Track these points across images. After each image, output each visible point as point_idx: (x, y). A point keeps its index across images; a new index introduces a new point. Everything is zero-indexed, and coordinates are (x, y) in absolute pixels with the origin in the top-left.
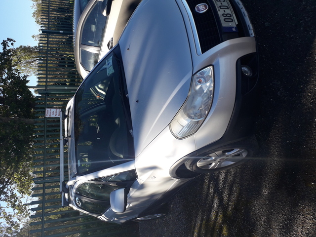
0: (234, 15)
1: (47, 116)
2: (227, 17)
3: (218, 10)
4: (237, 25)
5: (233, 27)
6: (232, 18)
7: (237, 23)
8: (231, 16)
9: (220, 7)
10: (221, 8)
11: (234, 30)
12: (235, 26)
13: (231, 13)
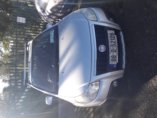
0: (118, 56)
1: (18, 22)
2: (113, 58)
3: (110, 53)
4: (117, 63)
5: (115, 65)
6: (116, 58)
7: (117, 62)
8: (115, 58)
9: (112, 50)
10: (112, 52)
11: (115, 66)
12: (116, 64)
13: (116, 55)
